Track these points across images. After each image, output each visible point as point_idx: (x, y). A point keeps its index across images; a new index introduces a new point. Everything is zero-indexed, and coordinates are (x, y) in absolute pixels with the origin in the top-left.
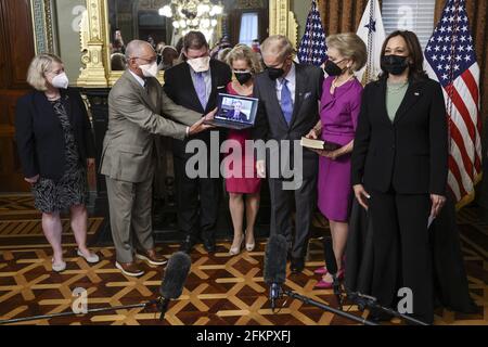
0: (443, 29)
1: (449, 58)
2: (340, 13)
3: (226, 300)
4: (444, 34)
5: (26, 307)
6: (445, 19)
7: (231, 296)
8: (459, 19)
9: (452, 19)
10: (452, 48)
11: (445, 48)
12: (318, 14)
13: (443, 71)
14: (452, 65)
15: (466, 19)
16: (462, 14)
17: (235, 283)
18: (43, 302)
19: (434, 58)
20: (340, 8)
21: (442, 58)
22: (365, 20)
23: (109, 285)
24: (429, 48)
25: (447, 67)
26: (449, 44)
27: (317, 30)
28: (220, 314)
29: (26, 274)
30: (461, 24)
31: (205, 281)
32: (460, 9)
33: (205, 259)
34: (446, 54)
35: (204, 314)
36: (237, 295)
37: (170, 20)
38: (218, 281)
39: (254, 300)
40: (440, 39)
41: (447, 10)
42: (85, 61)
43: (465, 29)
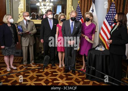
0: (110, 12)
1: (111, 19)
2: (84, 7)
3: (56, 78)
4: (110, 13)
5: (5, 80)
6: (110, 10)
7: (57, 77)
8: (114, 10)
9: (112, 10)
10: (112, 17)
11: (110, 17)
12: (79, 7)
13: (110, 22)
14: (112, 21)
15: (115, 10)
16: (114, 9)
17: (58, 74)
18: (9, 79)
19: (108, 19)
20: (84, 6)
21: (110, 19)
22: (91, 9)
23: (26, 74)
24: (107, 17)
25: (111, 21)
26: (111, 16)
27: (79, 11)
28: (55, 82)
29: (4, 71)
30: (114, 11)
31: (50, 74)
32: (114, 7)
33: (50, 68)
34: (111, 18)
35: (51, 82)
36: (59, 77)
37: (39, 6)
38: (54, 74)
39: (63, 78)
40: (109, 15)
41: (111, 8)
42: (19, 17)
43: (115, 12)
